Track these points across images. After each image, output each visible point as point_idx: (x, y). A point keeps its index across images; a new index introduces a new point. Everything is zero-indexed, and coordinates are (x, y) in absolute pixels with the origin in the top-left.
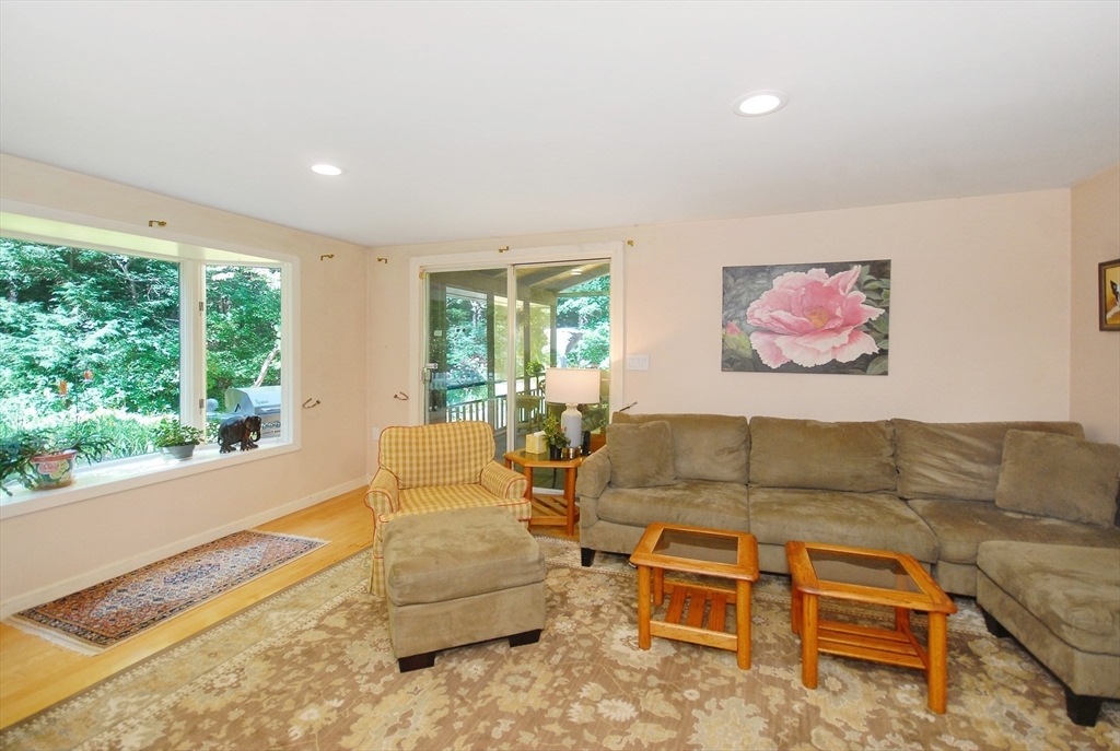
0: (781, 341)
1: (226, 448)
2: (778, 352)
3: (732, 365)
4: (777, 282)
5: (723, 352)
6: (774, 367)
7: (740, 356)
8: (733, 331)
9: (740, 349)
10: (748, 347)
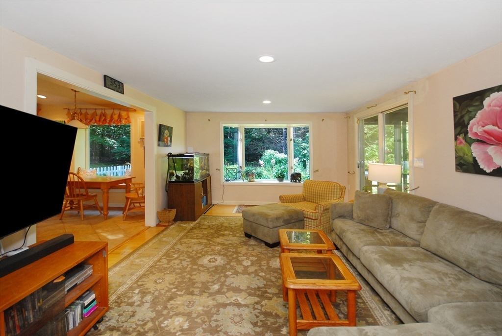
0: (491, 150)
1: (291, 181)
2: (489, 159)
3: (461, 168)
4: (486, 102)
5: (456, 158)
6: (488, 171)
7: (465, 161)
8: (461, 143)
9: (466, 156)
10: (470, 154)
